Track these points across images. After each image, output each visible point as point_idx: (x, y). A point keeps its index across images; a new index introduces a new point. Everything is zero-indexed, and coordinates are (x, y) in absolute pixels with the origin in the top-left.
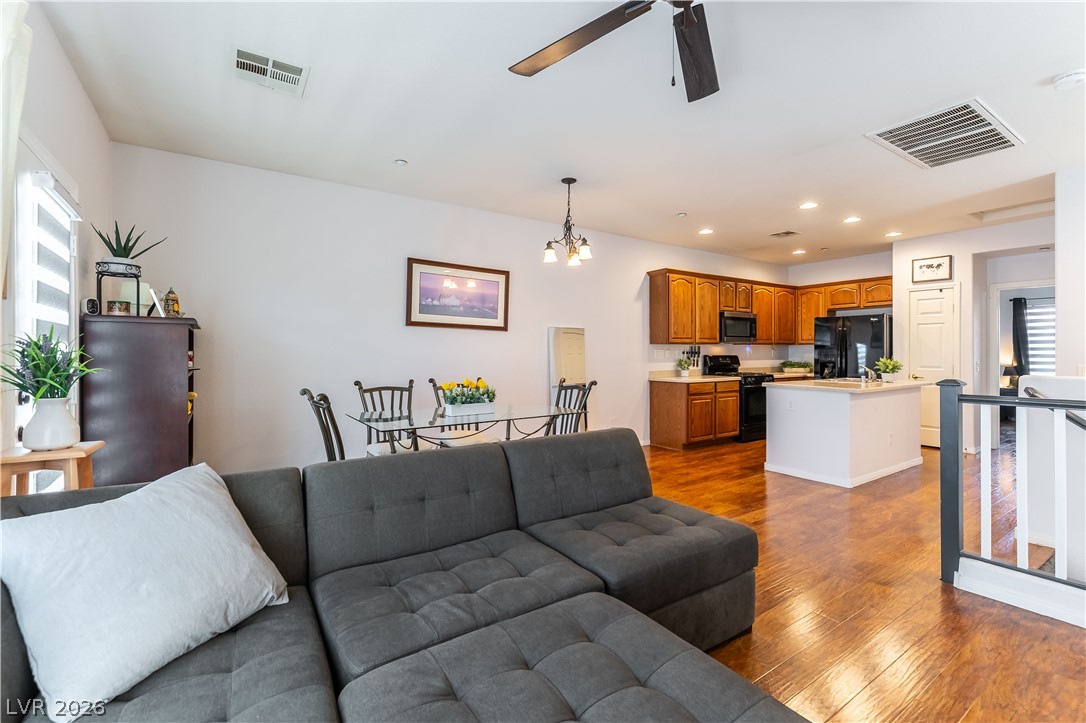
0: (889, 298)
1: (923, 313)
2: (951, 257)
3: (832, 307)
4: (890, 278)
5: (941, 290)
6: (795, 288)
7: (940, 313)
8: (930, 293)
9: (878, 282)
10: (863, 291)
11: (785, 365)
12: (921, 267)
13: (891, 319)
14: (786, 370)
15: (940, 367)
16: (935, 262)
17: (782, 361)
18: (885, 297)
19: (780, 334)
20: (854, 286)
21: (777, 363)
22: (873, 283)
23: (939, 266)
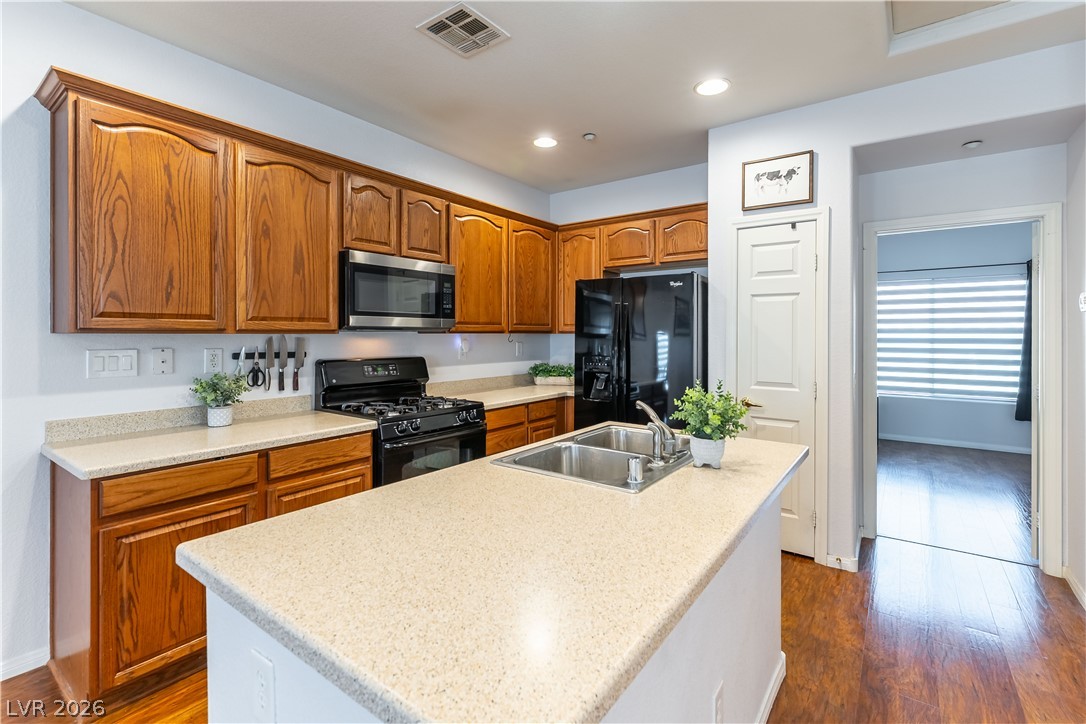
0: (702, 246)
1: (760, 273)
2: (811, 153)
3: (611, 264)
4: (703, 207)
5: (794, 226)
6: (554, 228)
7: (790, 271)
8: (772, 230)
9: (684, 216)
10: (660, 232)
11: (537, 371)
12: (758, 178)
13: (705, 286)
14: (539, 380)
15: (790, 385)
16: (783, 166)
17: (532, 363)
18: (695, 245)
19: (520, 313)
20: (646, 223)
21: (524, 367)
22: (675, 218)
23: (791, 173)
